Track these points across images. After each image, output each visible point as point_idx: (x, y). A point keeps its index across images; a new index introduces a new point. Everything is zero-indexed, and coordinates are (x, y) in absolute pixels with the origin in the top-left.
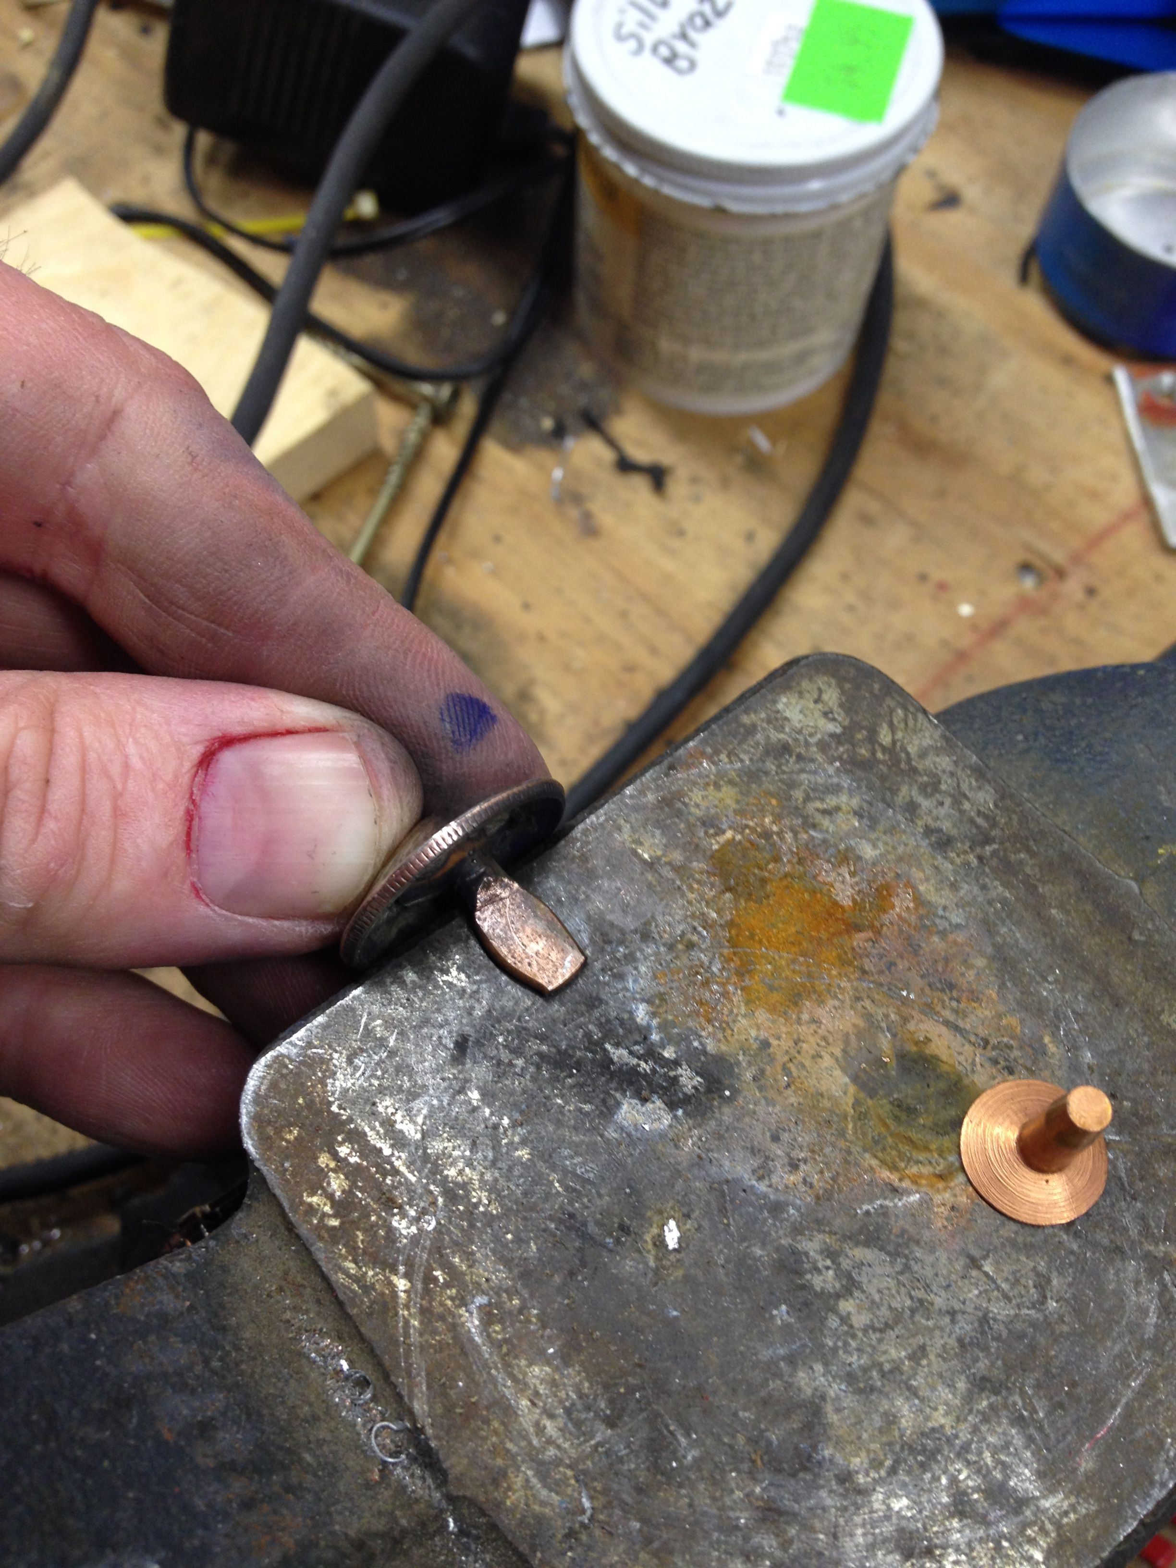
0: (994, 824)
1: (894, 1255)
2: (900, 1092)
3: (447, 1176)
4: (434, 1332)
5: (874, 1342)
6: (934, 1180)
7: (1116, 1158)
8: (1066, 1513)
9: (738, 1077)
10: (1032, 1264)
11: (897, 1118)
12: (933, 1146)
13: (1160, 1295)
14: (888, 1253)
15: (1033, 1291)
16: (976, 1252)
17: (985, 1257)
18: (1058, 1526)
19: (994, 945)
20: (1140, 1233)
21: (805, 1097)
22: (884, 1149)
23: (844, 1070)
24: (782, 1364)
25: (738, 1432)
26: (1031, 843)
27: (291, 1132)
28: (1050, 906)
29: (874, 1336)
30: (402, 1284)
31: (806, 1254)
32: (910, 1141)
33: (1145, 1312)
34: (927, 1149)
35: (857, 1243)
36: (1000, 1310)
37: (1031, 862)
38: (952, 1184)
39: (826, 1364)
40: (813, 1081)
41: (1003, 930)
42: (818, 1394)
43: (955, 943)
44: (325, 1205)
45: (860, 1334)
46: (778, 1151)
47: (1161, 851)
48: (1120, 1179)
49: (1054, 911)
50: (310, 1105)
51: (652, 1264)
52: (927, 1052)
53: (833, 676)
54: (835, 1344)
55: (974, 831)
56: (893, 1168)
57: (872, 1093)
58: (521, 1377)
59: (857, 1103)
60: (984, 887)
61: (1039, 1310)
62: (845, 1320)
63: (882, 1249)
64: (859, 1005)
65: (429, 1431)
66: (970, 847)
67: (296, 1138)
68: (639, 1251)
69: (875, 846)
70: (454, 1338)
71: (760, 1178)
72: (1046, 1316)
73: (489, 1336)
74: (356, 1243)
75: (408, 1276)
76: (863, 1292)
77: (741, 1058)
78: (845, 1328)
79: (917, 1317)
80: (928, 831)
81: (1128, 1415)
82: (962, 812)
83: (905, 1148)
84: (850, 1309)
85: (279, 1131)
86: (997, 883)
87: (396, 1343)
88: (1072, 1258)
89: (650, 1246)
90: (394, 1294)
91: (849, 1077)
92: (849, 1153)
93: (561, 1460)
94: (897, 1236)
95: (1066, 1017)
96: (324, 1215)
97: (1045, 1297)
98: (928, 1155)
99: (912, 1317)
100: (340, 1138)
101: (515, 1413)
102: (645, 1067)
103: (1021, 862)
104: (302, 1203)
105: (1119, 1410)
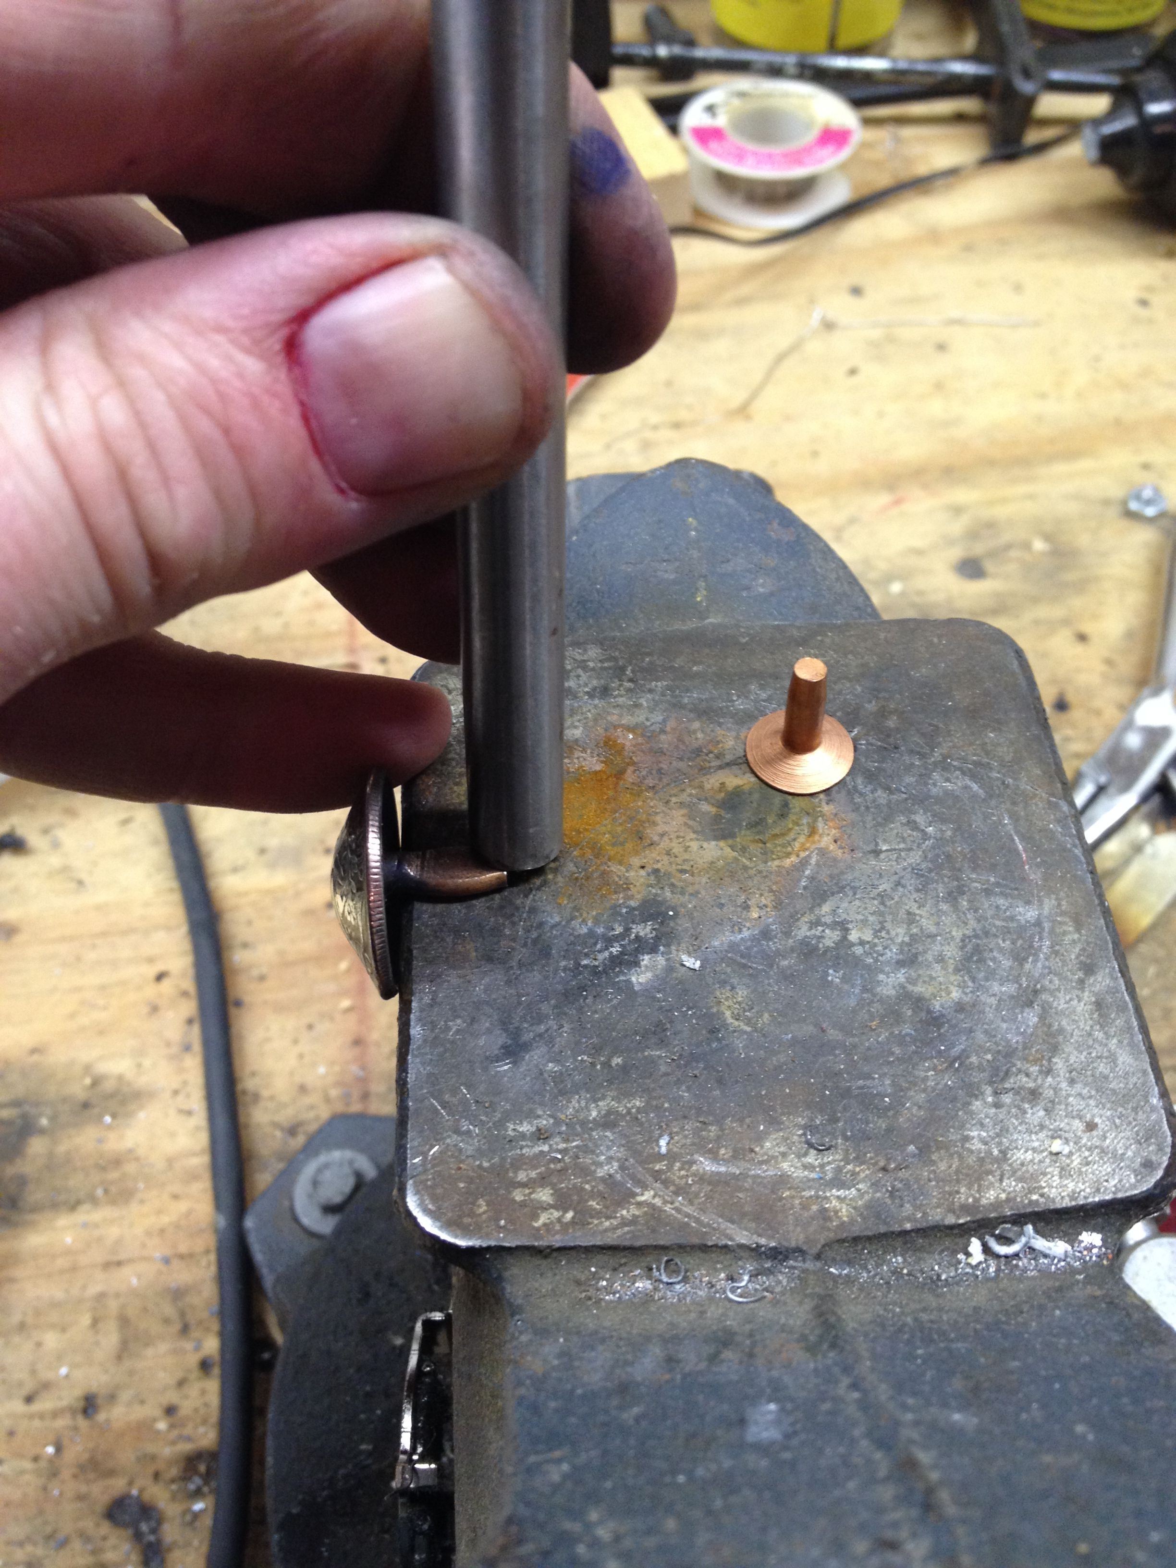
0: (615, 659)
1: (842, 889)
2: (744, 820)
3: (594, 1119)
4: (697, 1195)
5: (887, 936)
6: (811, 839)
7: (867, 740)
8: (1059, 905)
9: (665, 901)
10: (898, 824)
11: (759, 833)
12: (791, 826)
13: (964, 773)
14: (839, 893)
15: (915, 833)
16: (872, 847)
17: (877, 844)
18: (1064, 914)
19: (691, 711)
20: (920, 759)
21: (708, 873)
22: (772, 852)
23: (707, 840)
24: (864, 995)
25: (891, 1049)
26: (643, 650)
27: (479, 1206)
28: (691, 668)
29: (883, 934)
30: (647, 1196)
31: (806, 937)
32: (776, 836)
33: (966, 787)
34: (790, 830)
35: (820, 905)
36: (915, 858)
37: (655, 658)
38: (821, 831)
39: (882, 972)
40: (701, 861)
41: (686, 700)
42: (897, 988)
43: (674, 729)
44: (552, 1214)
45: (876, 941)
46: (729, 909)
47: (699, 599)
48: (881, 746)
49: (695, 668)
50: (470, 1181)
51: (748, 1029)
52: (730, 789)
54: (873, 958)
55: (611, 672)
56: (788, 855)
57: (732, 836)
58: (766, 1157)
59: (732, 848)
60: (650, 691)
61: (929, 839)
62: (862, 943)
63: (833, 894)
64: (672, 804)
65: (763, 1241)
66: (620, 680)
67: (487, 1205)
68: (735, 1031)
69: (576, 727)
70: (710, 1183)
71: (740, 931)
72: (935, 838)
73: (723, 1160)
74: (595, 1209)
75: (645, 1187)
76: (852, 922)
77: (654, 891)
78: (867, 946)
79: (888, 903)
80: (591, 695)
81: (1022, 836)
82: (593, 669)
83: (779, 841)
84: (857, 936)
85: (472, 1214)
86: (654, 683)
87: (687, 1225)
88: (910, 801)
89: (736, 1023)
90: (653, 1206)
91: (714, 840)
92: (760, 872)
93: (838, 1167)
94: (831, 881)
95: (765, 707)
96: (559, 1220)
97: (923, 830)
98: (793, 831)
99: (885, 906)
100: (511, 1175)
101: (788, 1176)
102: (615, 950)
103: (651, 663)
104: (538, 1229)
105: (1016, 839)
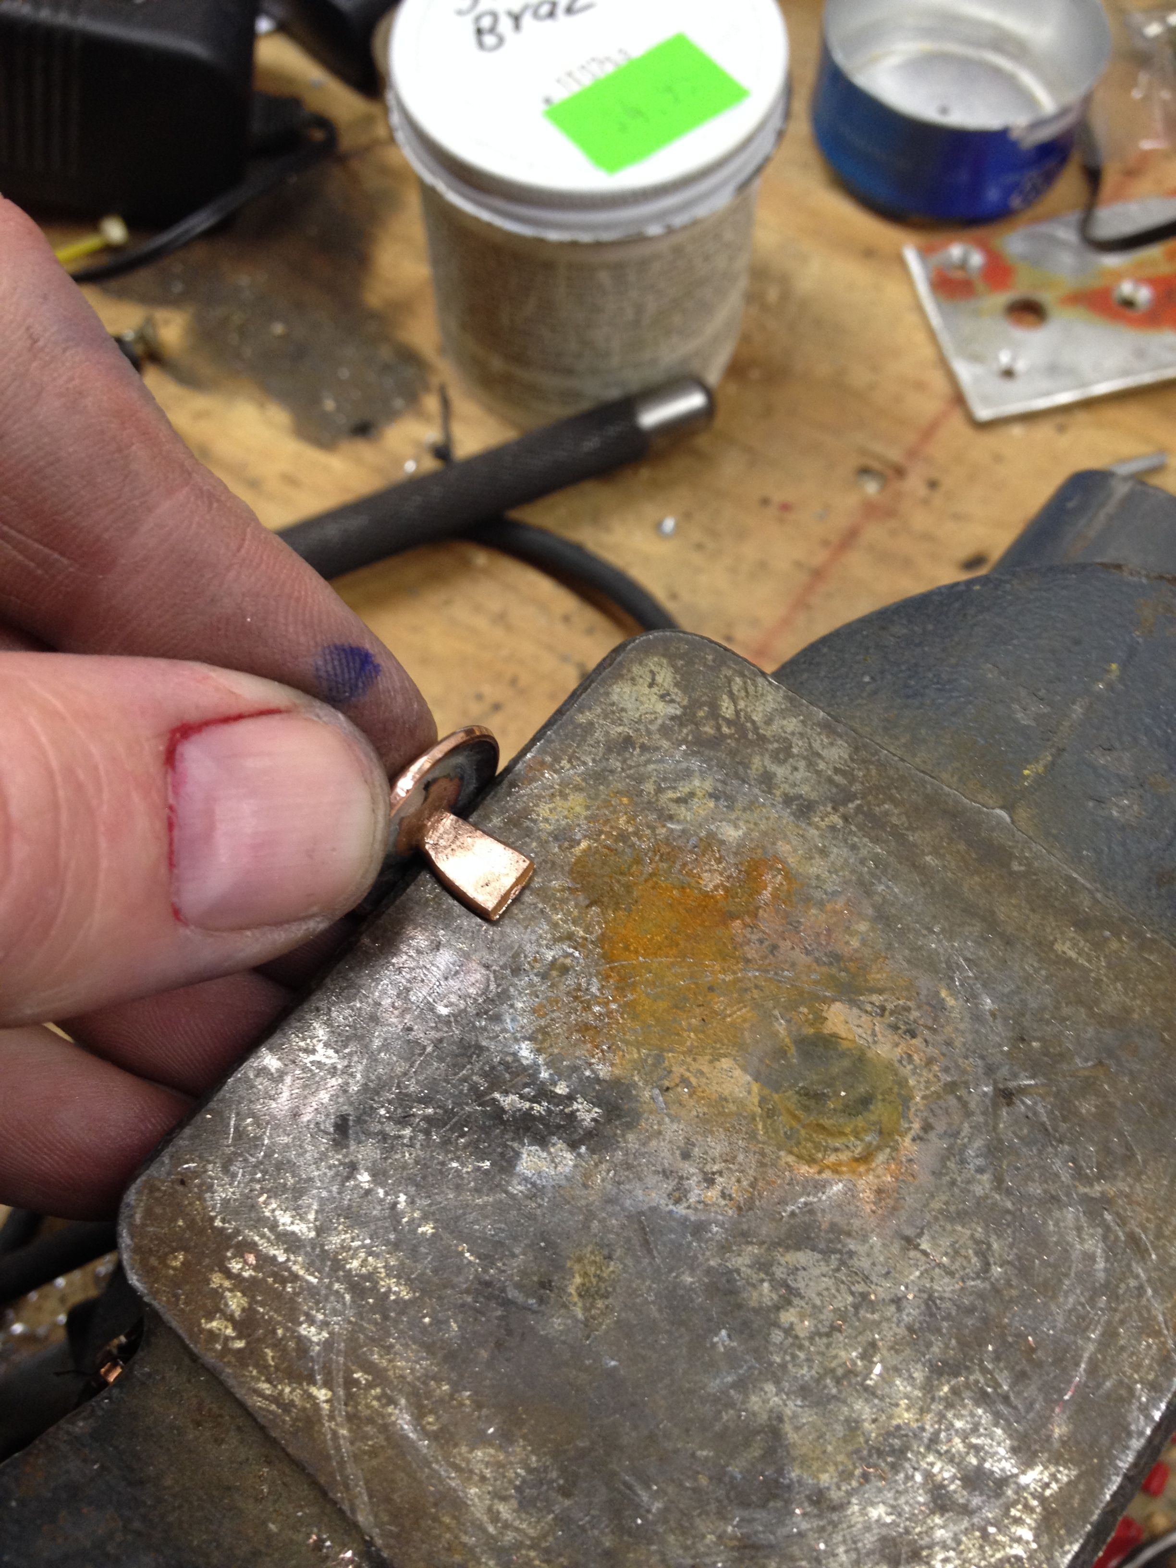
0: (853, 779)
1: (827, 1253)
2: (804, 1079)
3: (350, 1270)
4: (366, 1437)
5: (823, 1348)
6: (855, 1164)
7: (1035, 1103)
8: (1047, 1485)
9: (636, 1099)
10: (969, 1232)
11: (806, 1109)
12: (848, 1130)
13: (1105, 1238)
14: (821, 1252)
15: (974, 1260)
16: (910, 1232)
17: (920, 1235)
18: (1042, 1499)
19: (873, 906)
20: (1073, 1177)
21: (709, 1105)
22: (798, 1143)
23: (744, 1069)
24: (732, 1392)
25: (698, 1473)
26: (894, 791)
27: (176, 1258)
28: (923, 853)
29: (822, 1342)
30: (322, 1394)
31: (738, 1271)
32: (822, 1128)
33: (1090, 1258)
34: (842, 1134)
35: (788, 1248)
36: (945, 1287)
37: (896, 811)
38: (874, 1165)
39: (777, 1382)
40: (715, 1087)
41: (881, 888)
42: (774, 1415)
43: (835, 912)
44: (226, 1327)
45: (807, 1343)
46: (689, 1168)
47: (1026, 772)
48: (1043, 1124)
49: (928, 858)
50: (191, 1224)
51: (580, 1315)
52: (826, 1032)
53: (664, 656)
54: (783, 1359)
55: (834, 790)
56: (811, 1161)
57: (777, 1087)
58: (464, 1465)
59: (763, 1101)
60: (854, 847)
61: (984, 1279)
62: (789, 1331)
63: (813, 1250)
64: (748, 996)
65: (379, 1542)
66: (833, 808)
67: (183, 1263)
68: (565, 1306)
69: (736, 827)
70: (388, 1439)
71: (677, 1201)
72: (992, 1284)
73: (423, 1428)
74: (266, 1360)
75: (328, 1384)
76: (802, 1298)
77: (636, 1078)
78: (790, 1340)
79: (862, 1312)
80: (788, 800)
81: (1093, 1369)
82: (818, 773)
83: (819, 1137)
84: (793, 1319)
85: (163, 1260)
86: (865, 840)
87: (328, 1458)
88: (1009, 1217)
89: (576, 1299)
90: (316, 1406)
91: (751, 1075)
92: (763, 1154)
93: (521, 1542)
94: (827, 1232)
95: (959, 967)
96: (227, 1339)
97: (988, 1264)
98: (844, 1140)
99: (856, 1314)
100: (229, 1254)
101: (465, 1503)
102: (539, 1109)
103: (886, 813)
104: (202, 1331)
105: (1083, 1366)
